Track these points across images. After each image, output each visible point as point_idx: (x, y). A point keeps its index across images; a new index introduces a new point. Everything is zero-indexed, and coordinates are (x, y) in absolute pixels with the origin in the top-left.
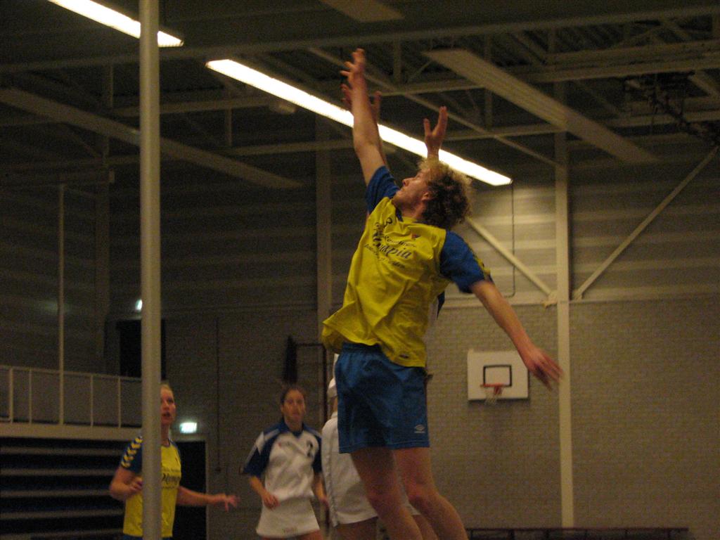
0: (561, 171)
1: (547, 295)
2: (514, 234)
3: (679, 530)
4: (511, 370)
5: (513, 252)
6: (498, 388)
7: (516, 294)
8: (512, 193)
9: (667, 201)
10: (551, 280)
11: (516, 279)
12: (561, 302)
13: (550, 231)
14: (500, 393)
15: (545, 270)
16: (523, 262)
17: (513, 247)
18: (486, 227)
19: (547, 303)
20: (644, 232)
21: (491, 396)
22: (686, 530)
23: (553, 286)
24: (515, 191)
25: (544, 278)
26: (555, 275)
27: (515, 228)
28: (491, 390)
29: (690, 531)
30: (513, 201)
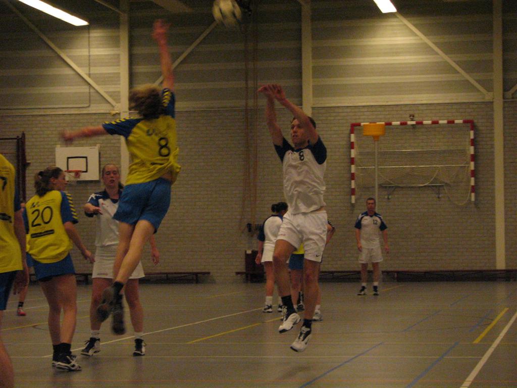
0: (124, 17)
1: (113, 106)
2: (90, 62)
3: (204, 273)
4: (87, 160)
5: (89, 75)
6: (77, 173)
7: (92, 105)
8: (89, 33)
9: (198, 41)
10: (116, 96)
11: (91, 94)
12: (124, 112)
13: (116, 60)
14: (79, 177)
15: (112, 88)
16: (96, 82)
17: (90, 71)
18: (69, 57)
19: (114, 112)
20: (182, 62)
21: (73, 179)
22: (209, 273)
23: (118, 100)
24: (90, 31)
25: (112, 94)
26: (119, 92)
27: (91, 58)
28: (73, 174)
29: (211, 274)
30: (89, 37)
